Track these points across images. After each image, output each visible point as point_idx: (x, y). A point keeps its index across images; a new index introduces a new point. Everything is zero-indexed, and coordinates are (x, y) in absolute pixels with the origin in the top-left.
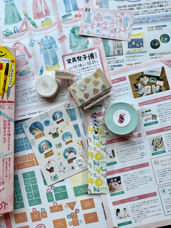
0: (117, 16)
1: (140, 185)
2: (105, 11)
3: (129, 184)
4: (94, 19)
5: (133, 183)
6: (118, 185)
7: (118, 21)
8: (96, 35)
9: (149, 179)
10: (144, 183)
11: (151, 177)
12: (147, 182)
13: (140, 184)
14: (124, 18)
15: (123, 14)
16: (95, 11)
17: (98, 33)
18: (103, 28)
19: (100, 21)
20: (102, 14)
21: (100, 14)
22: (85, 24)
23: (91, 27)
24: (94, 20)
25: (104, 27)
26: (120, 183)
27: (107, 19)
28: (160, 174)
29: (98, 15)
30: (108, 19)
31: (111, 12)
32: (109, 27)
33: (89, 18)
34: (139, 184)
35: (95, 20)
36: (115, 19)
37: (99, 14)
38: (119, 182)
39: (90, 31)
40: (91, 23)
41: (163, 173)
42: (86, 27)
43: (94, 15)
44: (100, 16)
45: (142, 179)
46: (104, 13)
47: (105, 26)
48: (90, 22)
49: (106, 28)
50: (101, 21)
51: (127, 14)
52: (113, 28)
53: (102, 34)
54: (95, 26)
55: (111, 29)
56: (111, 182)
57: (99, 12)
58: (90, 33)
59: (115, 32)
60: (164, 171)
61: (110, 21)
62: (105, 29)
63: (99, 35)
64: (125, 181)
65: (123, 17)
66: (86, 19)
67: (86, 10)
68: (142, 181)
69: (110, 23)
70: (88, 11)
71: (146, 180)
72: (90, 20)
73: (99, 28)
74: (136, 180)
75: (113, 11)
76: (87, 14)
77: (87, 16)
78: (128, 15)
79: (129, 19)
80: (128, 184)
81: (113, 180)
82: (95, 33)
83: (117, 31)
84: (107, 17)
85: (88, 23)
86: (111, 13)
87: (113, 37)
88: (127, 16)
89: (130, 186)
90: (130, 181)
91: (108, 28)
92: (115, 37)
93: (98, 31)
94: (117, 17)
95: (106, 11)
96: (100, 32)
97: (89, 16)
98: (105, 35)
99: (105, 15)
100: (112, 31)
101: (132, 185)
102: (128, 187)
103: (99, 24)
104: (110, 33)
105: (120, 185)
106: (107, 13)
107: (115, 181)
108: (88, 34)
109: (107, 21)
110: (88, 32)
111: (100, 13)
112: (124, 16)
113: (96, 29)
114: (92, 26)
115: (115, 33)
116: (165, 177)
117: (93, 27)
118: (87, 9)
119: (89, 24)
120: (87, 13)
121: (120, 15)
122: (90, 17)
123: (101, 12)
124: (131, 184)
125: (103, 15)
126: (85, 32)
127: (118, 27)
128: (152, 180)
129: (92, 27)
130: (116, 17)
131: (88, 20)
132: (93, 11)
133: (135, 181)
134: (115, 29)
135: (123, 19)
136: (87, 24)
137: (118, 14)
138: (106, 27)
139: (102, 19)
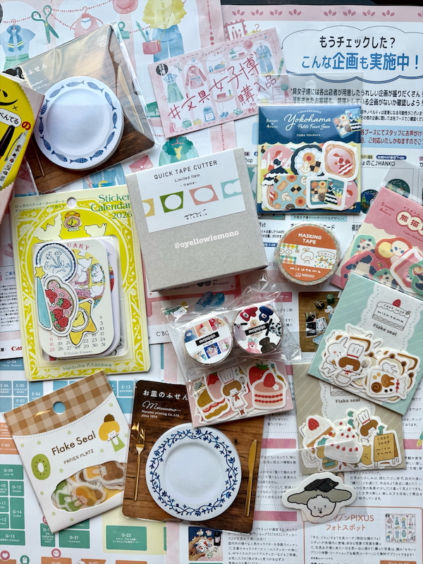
0: (237, 54)
1: (264, 559)
2: (203, 55)
3: (239, 551)
4: (187, 84)
5: (248, 551)
6: (214, 546)
7: (245, 66)
8: (207, 123)
9: (290, 552)
10: (276, 557)
11: (294, 548)
12: (283, 557)
13: (264, 556)
14: (255, 53)
15: (249, 45)
16: (181, 64)
17: (210, 116)
18: (216, 98)
19: (202, 85)
20: (200, 66)
21: (194, 66)
22: (171, 106)
23: (186, 107)
24: (186, 89)
25: (218, 96)
26: (219, 544)
27: (217, 72)
28: (317, 547)
29: (193, 72)
30: (220, 71)
31: (219, 51)
32: (229, 91)
33: (172, 87)
34: (262, 557)
35: (189, 87)
36: (236, 64)
37: (193, 69)
38: (217, 540)
39: (190, 119)
40: (182, 98)
41: (324, 545)
42: (175, 113)
43: (183, 76)
44: (197, 72)
45: (272, 547)
46: (204, 62)
47: (219, 92)
48: (179, 97)
49: (224, 95)
50: (205, 83)
51: (260, 39)
52: (241, 88)
53: (220, 113)
54: (195, 101)
55: (236, 93)
56: (197, 536)
57: (190, 63)
58: (190, 125)
59: (249, 95)
60: (328, 541)
61: (227, 73)
62: (221, 99)
63: (214, 119)
64: (232, 541)
65: (253, 53)
66: (169, 95)
67: (158, 71)
68: (271, 552)
69: (228, 79)
70: (164, 72)
71: (280, 552)
72: (177, 93)
73: (207, 103)
74: (257, 546)
75: (223, 48)
76: (164, 79)
77: (165, 84)
78: (262, 41)
79: (268, 51)
80: (236, 551)
81: (202, 533)
82: (203, 120)
83: (252, 92)
84: (215, 69)
85: (176, 100)
86: (220, 55)
87: (249, 110)
88: (261, 47)
89: (241, 556)
90: (243, 543)
91: (228, 94)
92: (254, 108)
93: (206, 110)
94: (238, 57)
95: (206, 55)
96: (214, 112)
97: (172, 83)
98: (227, 113)
99: (208, 64)
100: (241, 97)
101: (245, 556)
102: (235, 556)
103: (203, 94)
104: (238, 105)
105: (216, 547)
106: (211, 57)
107: (208, 537)
108: (189, 128)
109: (217, 77)
110: (187, 124)
111: (194, 64)
112: (254, 48)
113: (199, 107)
114: (189, 103)
115: (250, 99)
116: (329, 555)
117: (193, 106)
118: (160, 69)
119: (179, 104)
120: (163, 77)
121: (244, 50)
122: (175, 84)
123: (196, 61)
124: (243, 551)
125: (205, 67)
126: (177, 126)
127: (251, 82)
128: (294, 555)
129: (191, 107)
130: (238, 60)
131: (174, 93)
132: (175, 66)
133: (255, 547)
134: (247, 90)
135: (254, 58)
136: (174, 104)
137: (239, 49)
138: (222, 92)
139: (205, 79)
